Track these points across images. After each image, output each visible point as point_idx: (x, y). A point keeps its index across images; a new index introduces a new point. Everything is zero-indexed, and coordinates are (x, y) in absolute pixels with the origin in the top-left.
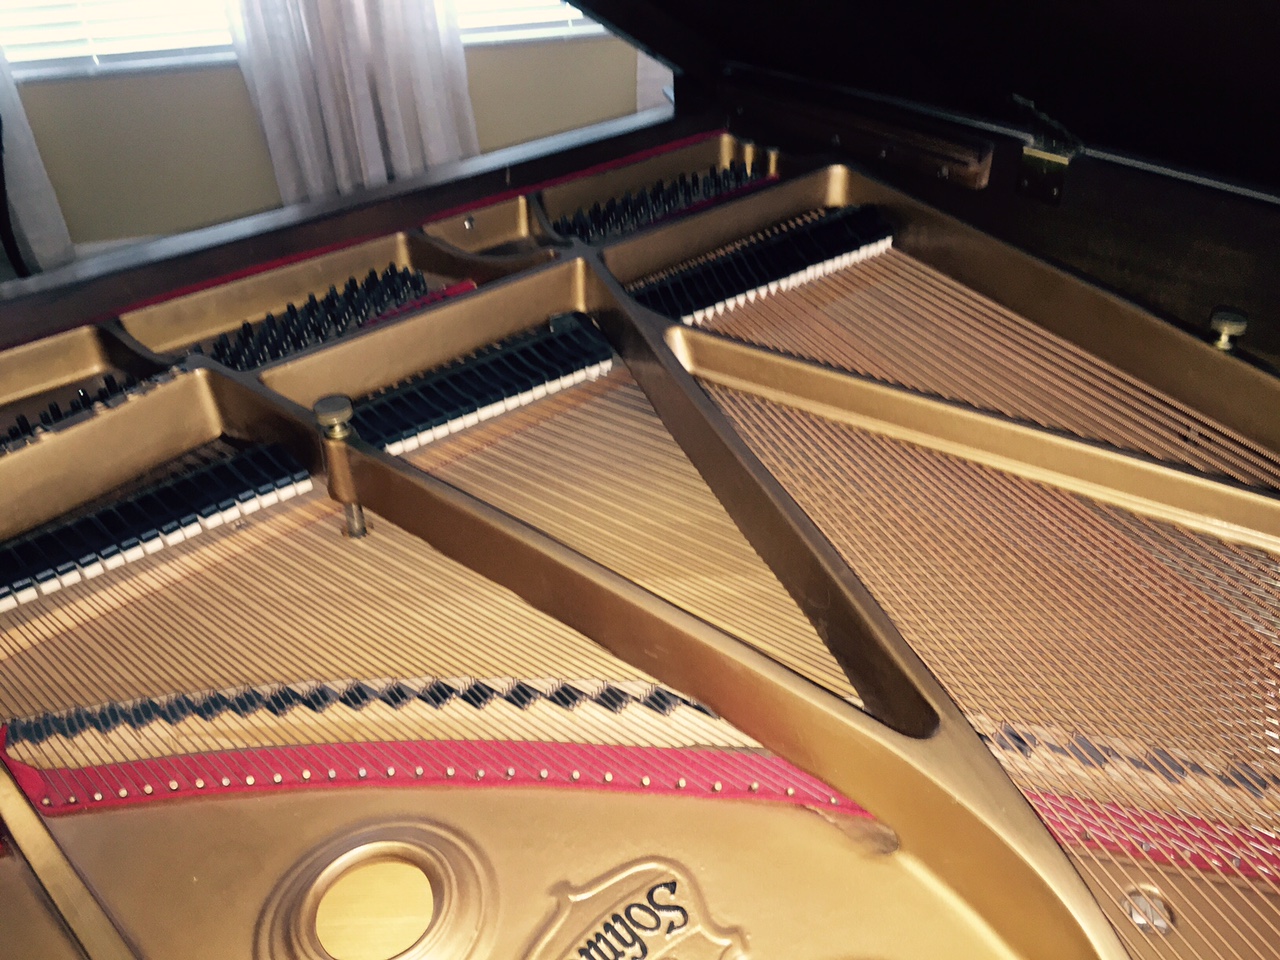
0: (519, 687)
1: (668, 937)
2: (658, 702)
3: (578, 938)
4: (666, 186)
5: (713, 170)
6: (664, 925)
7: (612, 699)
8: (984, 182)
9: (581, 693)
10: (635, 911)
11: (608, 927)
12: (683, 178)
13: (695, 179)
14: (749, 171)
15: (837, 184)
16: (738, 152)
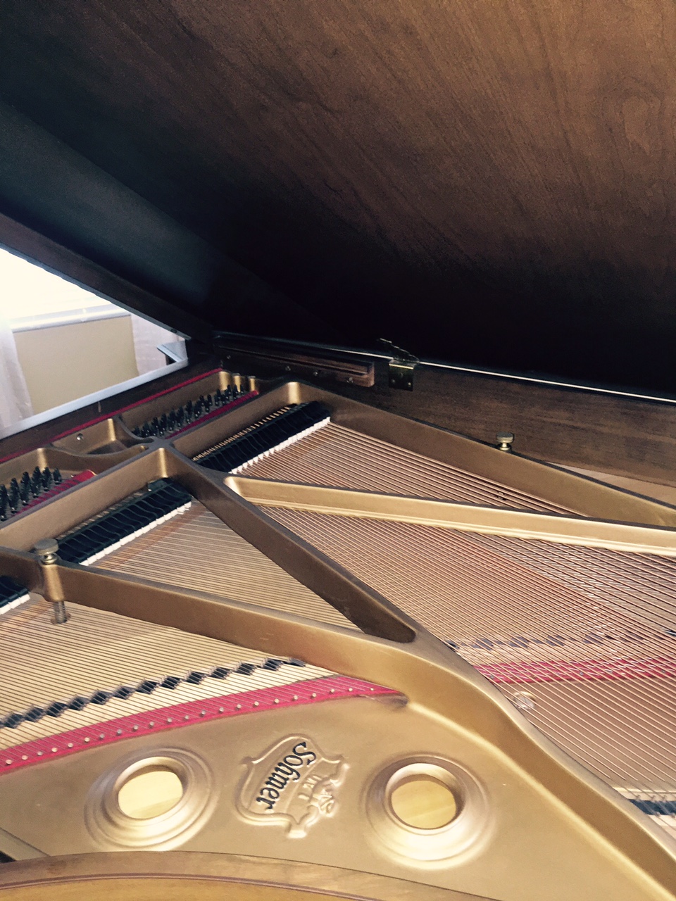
0: (193, 674)
1: (308, 766)
2: (271, 665)
3: (263, 778)
4: (194, 403)
5: (219, 391)
6: (305, 762)
7: (246, 669)
8: (372, 383)
9: (228, 670)
10: (288, 759)
11: (277, 769)
12: (202, 398)
13: (209, 397)
14: (239, 391)
15: (293, 392)
16: (231, 380)
